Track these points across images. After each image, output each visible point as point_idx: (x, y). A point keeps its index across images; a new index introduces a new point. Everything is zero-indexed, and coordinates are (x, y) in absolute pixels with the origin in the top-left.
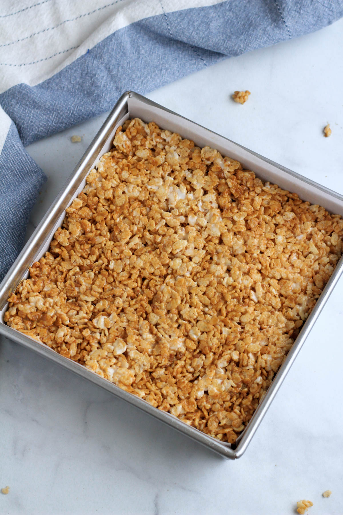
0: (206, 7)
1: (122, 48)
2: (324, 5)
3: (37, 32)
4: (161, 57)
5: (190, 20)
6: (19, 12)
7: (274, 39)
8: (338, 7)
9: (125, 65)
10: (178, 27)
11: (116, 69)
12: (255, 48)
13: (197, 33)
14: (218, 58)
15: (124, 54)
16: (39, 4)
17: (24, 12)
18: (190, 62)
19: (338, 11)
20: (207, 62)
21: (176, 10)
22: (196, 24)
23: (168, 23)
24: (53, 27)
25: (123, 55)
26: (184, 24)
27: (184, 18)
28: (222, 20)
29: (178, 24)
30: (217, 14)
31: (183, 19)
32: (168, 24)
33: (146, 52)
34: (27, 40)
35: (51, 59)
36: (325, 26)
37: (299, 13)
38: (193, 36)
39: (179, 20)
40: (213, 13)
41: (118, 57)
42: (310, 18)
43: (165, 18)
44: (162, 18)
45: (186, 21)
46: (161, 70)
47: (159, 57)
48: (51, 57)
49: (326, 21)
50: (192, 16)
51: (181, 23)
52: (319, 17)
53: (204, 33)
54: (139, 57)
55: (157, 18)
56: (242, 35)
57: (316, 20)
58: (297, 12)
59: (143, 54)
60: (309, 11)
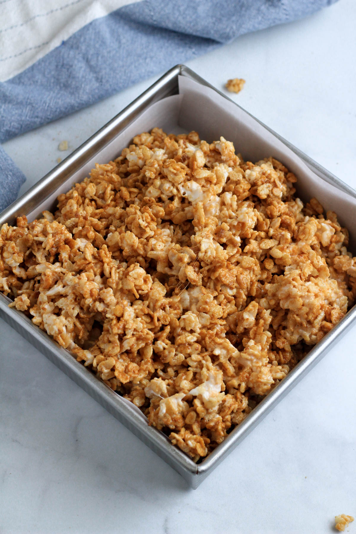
9: (106, 54)
11: (95, 59)
13: (183, 18)
14: (208, 46)
15: (103, 43)
20: (196, 50)
24: (22, 23)
26: (168, 10)
28: (210, 4)
29: (162, 9)
32: (150, 10)
33: (127, 41)
38: (179, 21)
41: (97, 46)
43: (147, 5)
46: (146, 58)
47: (143, 46)
53: (191, 17)
54: (121, 46)
55: (138, 5)
56: (234, 16)
59: (125, 44)
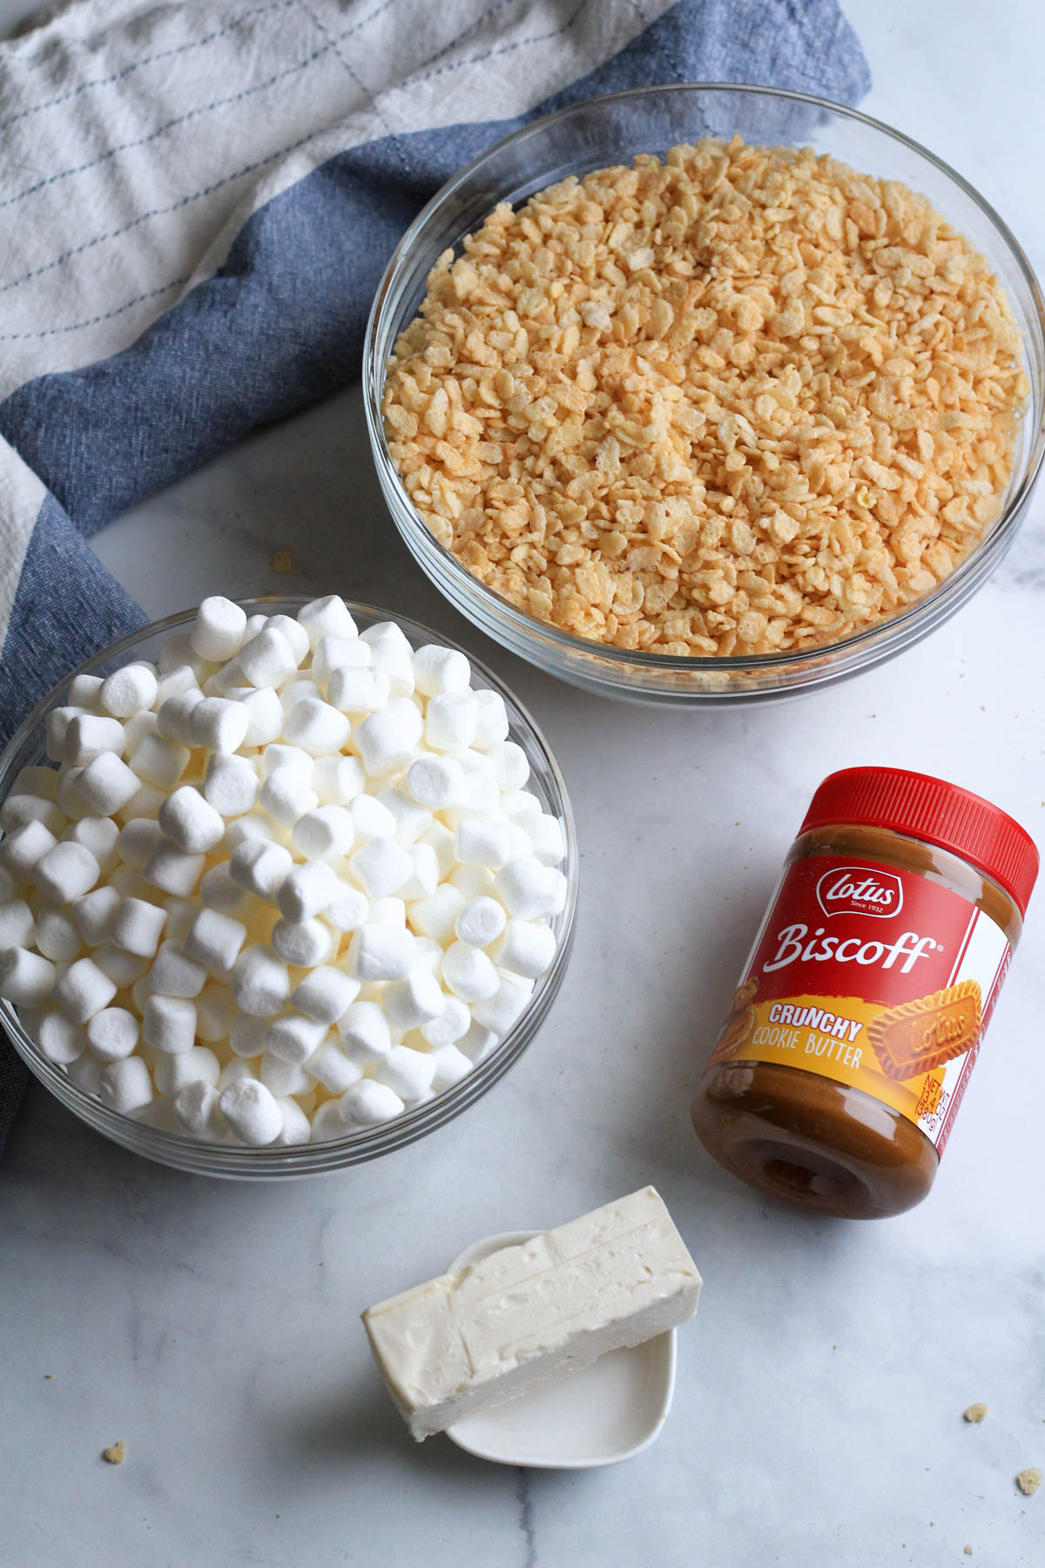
0: (500, 122)
1: (293, 238)
2: (807, 72)
3: (75, 247)
5: (462, 147)
6: (23, 194)
8: (841, 74)
10: (431, 165)
16: (74, 171)
17: (34, 194)
19: (843, 85)
21: (423, 129)
23: (403, 156)
25: (301, 253)
26: (445, 158)
27: (446, 143)
29: (431, 155)
31: (443, 146)
34: (51, 271)
35: (120, 314)
39: (431, 147)
43: (395, 146)
44: (388, 146)
45: (450, 147)
48: (120, 311)
50: (465, 139)
51: (438, 155)
54: (342, 259)
55: (373, 149)
59: (352, 253)
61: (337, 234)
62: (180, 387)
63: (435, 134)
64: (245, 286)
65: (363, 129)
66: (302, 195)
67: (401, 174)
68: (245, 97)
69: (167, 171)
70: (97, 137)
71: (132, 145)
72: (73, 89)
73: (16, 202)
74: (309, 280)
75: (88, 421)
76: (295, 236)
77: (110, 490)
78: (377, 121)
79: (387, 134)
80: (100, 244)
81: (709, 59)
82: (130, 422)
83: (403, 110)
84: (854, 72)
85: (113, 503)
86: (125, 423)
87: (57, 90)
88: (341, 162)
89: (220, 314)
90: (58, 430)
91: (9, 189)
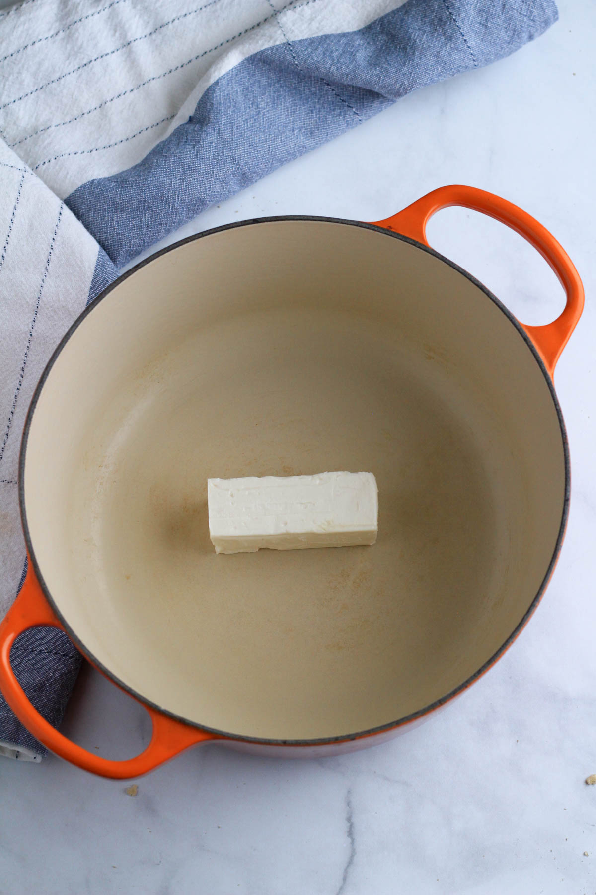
0: (348, 33)
2: (522, 12)
3: (109, 99)
4: (289, 112)
5: (327, 50)
6: (79, 68)
7: (452, 68)
8: (542, 13)
10: (309, 61)
12: (426, 84)
13: (338, 68)
14: (373, 102)
15: (237, 108)
16: (108, 54)
17: (86, 67)
18: (332, 113)
19: (542, 20)
20: (357, 110)
21: (305, 38)
22: (335, 54)
23: (294, 55)
24: (131, 88)
25: (236, 110)
26: (317, 56)
27: (318, 47)
28: (373, 48)
29: (310, 55)
30: (364, 41)
31: (316, 49)
32: (294, 57)
33: (267, 105)
34: (95, 111)
35: (134, 138)
36: (525, 44)
37: (486, 27)
38: (332, 73)
39: (310, 50)
40: (359, 40)
42: (503, 33)
43: (289, 48)
44: (285, 49)
45: (320, 49)
47: (288, 110)
48: (134, 136)
49: (525, 36)
51: (313, 55)
52: (514, 31)
53: (347, 67)
54: (259, 112)
55: (277, 49)
56: (404, 66)
57: (511, 35)
58: (483, 25)
60: (500, 23)
61: (256, 98)
62: (169, 189)
63: (312, 41)
64: (205, 131)
65: (271, 37)
66: (237, 75)
67: (292, 65)
68: (204, 9)
69: (160, 54)
70: (121, 34)
71: (140, 39)
72: (107, 5)
73: (75, 72)
74: (240, 126)
75: (117, 208)
76: (233, 100)
77: (130, 247)
78: (279, 32)
79: (285, 41)
80: (122, 97)
81: (467, 4)
82: (141, 208)
83: (293, 25)
84: (549, 12)
85: (131, 253)
86: (138, 209)
87: (98, 6)
88: (259, 56)
89: (191, 147)
90: (101, 212)
91: (72, 64)
